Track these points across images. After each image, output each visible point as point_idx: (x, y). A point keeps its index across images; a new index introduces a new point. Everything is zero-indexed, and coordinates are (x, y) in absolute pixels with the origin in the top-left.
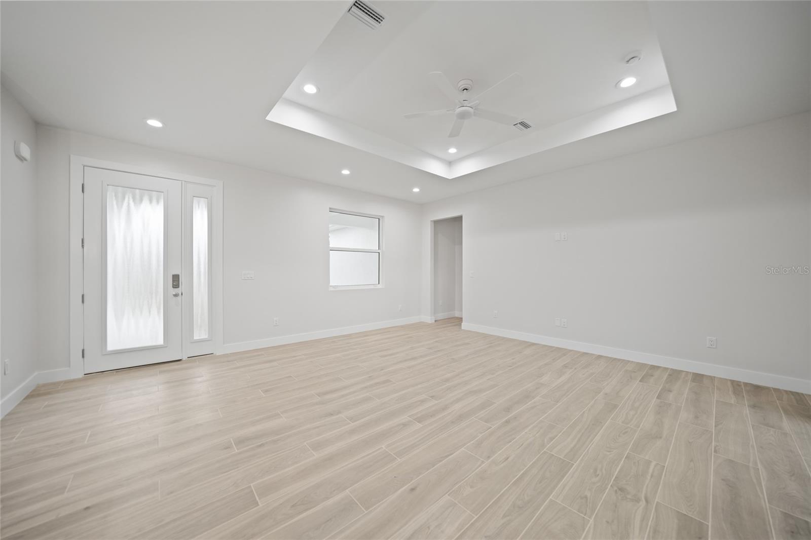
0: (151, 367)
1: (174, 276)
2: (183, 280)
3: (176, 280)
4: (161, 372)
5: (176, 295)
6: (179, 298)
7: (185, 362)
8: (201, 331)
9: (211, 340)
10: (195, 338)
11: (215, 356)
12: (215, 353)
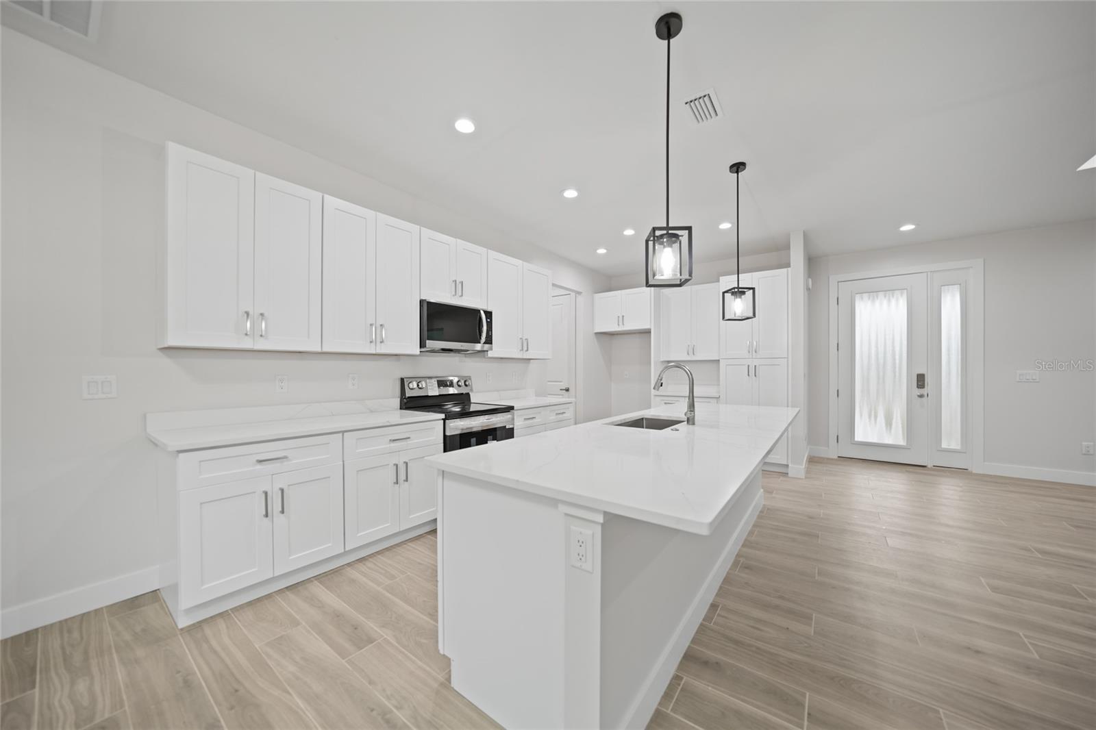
1: (918, 375)
2: (928, 380)
3: (921, 381)
5: (921, 396)
6: (924, 399)
7: (930, 469)
8: (951, 440)
9: (965, 453)
10: (943, 446)
11: (971, 474)
12: (970, 469)
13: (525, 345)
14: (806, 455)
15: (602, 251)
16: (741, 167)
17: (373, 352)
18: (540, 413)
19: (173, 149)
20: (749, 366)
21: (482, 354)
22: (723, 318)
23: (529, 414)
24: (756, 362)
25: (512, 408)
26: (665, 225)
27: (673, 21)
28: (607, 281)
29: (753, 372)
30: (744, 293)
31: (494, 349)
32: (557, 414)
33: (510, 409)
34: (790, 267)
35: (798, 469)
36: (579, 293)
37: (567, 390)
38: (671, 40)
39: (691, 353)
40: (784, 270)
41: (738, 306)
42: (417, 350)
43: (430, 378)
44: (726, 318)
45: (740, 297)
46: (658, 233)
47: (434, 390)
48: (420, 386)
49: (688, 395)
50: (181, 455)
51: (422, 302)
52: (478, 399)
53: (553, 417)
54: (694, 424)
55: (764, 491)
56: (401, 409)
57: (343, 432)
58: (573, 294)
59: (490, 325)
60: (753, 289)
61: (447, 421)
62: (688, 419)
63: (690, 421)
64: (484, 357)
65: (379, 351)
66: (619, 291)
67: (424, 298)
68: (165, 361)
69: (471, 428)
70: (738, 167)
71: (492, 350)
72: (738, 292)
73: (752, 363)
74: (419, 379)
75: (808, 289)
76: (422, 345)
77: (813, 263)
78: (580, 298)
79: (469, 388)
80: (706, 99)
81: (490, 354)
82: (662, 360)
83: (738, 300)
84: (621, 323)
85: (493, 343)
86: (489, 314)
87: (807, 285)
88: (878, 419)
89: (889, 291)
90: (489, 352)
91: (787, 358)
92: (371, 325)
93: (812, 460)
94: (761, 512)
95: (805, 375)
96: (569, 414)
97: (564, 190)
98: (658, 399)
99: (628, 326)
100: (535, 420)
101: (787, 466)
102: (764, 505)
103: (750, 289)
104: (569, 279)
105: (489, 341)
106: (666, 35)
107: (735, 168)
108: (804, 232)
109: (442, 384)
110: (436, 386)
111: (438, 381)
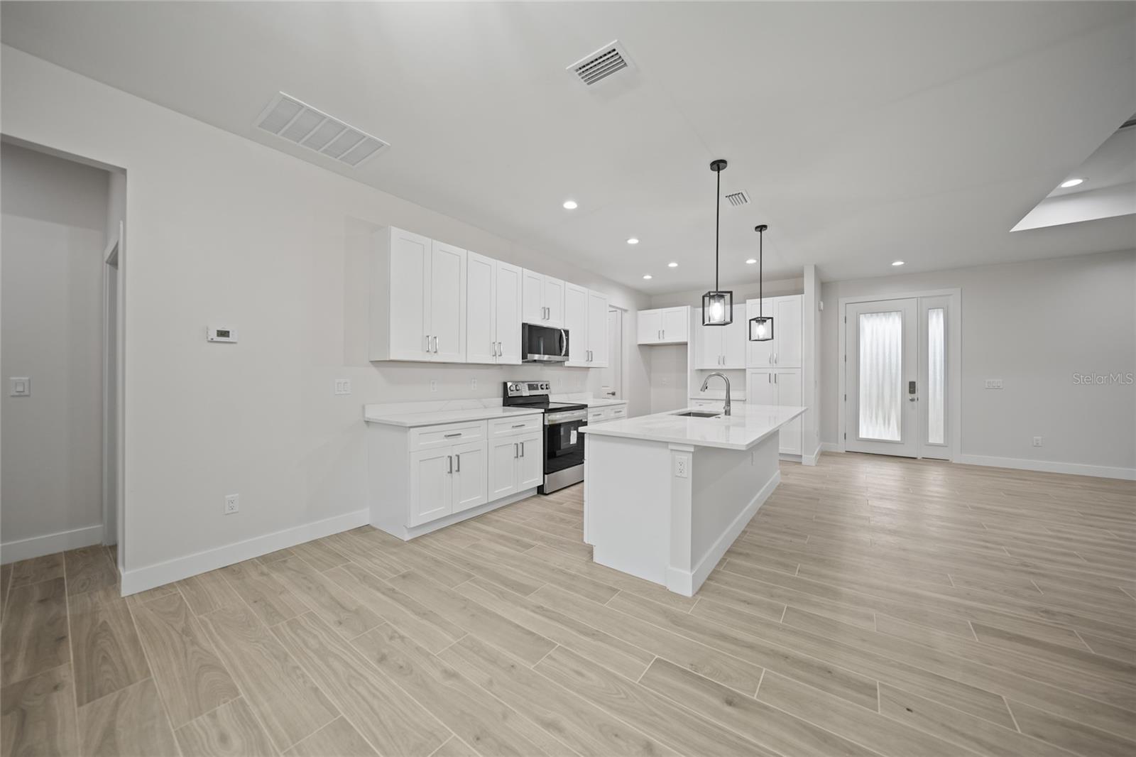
0: (892, 459)
1: (910, 383)
2: (918, 386)
3: (912, 387)
4: (901, 462)
5: (912, 400)
6: (915, 403)
7: (920, 460)
8: (936, 435)
9: (946, 446)
10: (930, 441)
11: (951, 463)
12: (951, 460)
13: (590, 357)
14: (817, 450)
15: (648, 277)
16: (764, 228)
17: (494, 363)
18: (603, 411)
19: (395, 232)
20: (770, 375)
21: (559, 364)
22: (750, 339)
23: (596, 411)
24: (776, 371)
25: (586, 406)
26: (715, 290)
27: (721, 164)
28: (649, 300)
29: (773, 379)
30: (765, 321)
31: (570, 360)
32: (616, 412)
33: (583, 407)
34: (803, 293)
35: (810, 459)
36: (626, 311)
37: (614, 394)
38: (721, 172)
39: (721, 362)
40: (800, 296)
41: (761, 331)
42: (520, 362)
43: (523, 382)
44: (752, 339)
45: (763, 324)
46: (711, 294)
47: (526, 392)
48: (518, 388)
49: (725, 398)
50: (412, 429)
51: (524, 325)
52: (555, 399)
53: (613, 415)
54: (729, 415)
55: (781, 473)
56: (504, 405)
57: (488, 419)
58: (619, 311)
59: (567, 340)
60: (772, 318)
61: (546, 414)
62: (726, 411)
63: (727, 413)
64: (562, 366)
65: (498, 362)
66: (660, 310)
67: (526, 322)
68: (373, 371)
69: (555, 421)
70: (761, 228)
71: (568, 360)
72: (761, 320)
73: (773, 372)
74: (516, 383)
75: (820, 310)
76: (524, 357)
77: (825, 287)
78: (626, 316)
79: (548, 390)
80: (740, 195)
81: (567, 364)
82: (696, 368)
83: (761, 326)
84: (661, 338)
85: (570, 354)
86: (567, 332)
87: (819, 307)
88: (891, 425)
89: (887, 312)
90: (565, 363)
91: (801, 368)
92: (494, 343)
93: (824, 454)
94: (778, 486)
95: (816, 382)
96: (624, 413)
97: (628, 239)
98: (694, 401)
99: (668, 340)
100: (600, 417)
101: (801, 456)
102: (781, 483)
103: (769, 318)
104: (619, 299)
105: (567, 354)
106: (717, 168)
108: (815, 267)
109: (531, 387)
110: (527, 388)
111: (529, 385)
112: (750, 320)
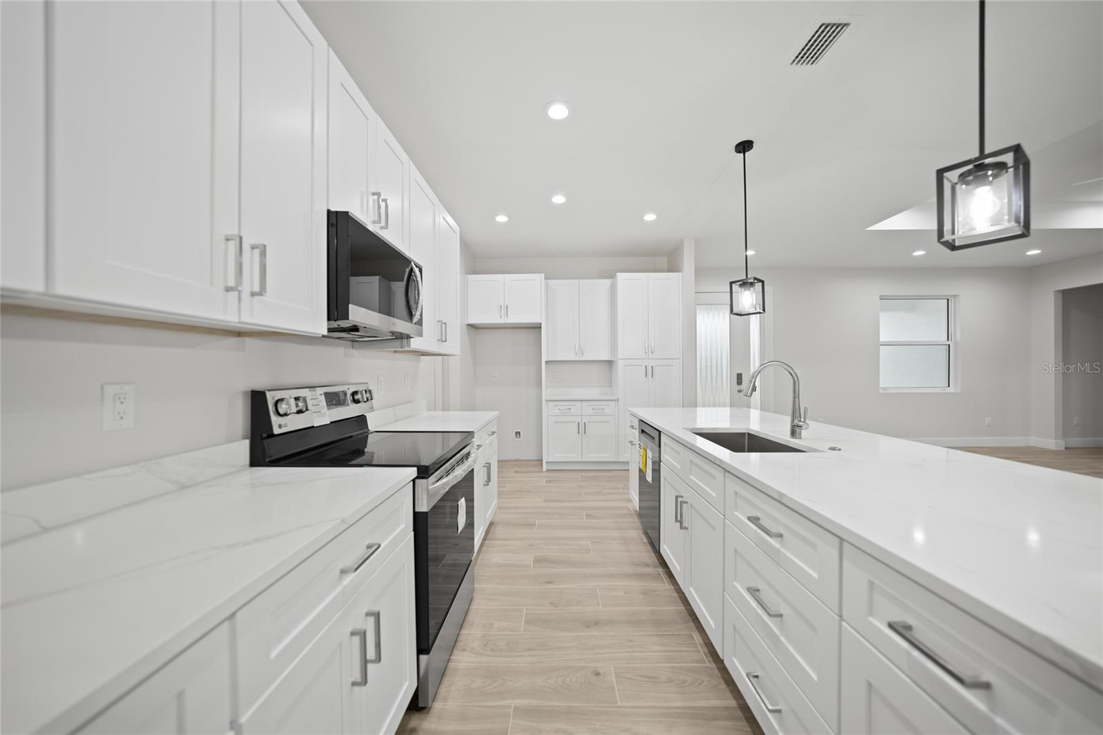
1: (738, 375)
2: (744, 378)
3: (740, 378)
5: (740, 391)
6: (742, 393)
13: (443, 331)
20: (646, 366)
29: (649, 372)
34: (681, 271)
39: (579, 352)
40: (677, 274)
42: (321, 325)
43: (312, 388)
47: (317, 416)
51: (329, 212)
52: (385, 423)
56: (253, 466)
66: (502, 275)
70: (744, 147)
71: (421, 335)
73: (651, 363)
74: (295, 393)
79: (368, 403)
81: (415, 343)
84: (504, 316)
89: (717, 304)
91: (680, 359)
98: (551, 404)
99: (514, 319)
105: (421, 321)
107: (741, 147)
108: (695, 240)
109: (334, 399)
110: (324, 403)
111: (327, 395)
112: (731, 283)
